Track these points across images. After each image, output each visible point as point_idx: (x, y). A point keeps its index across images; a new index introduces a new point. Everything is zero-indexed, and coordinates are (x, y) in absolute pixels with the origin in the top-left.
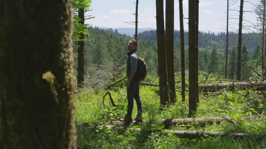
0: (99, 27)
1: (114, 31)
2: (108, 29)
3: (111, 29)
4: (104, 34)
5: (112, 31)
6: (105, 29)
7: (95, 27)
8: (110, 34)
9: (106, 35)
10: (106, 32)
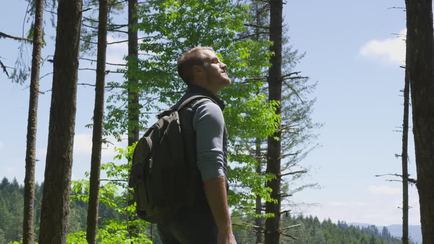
0: (347, 223)
1: (380, 231)
2: (367, 227)
3: (373, 226)
4: (357, 237)
5: (376, 230)
6: (361, 228)
7: (339, 222)
8: (371, 236)
9: (360, 239)
10: (362, 232)
